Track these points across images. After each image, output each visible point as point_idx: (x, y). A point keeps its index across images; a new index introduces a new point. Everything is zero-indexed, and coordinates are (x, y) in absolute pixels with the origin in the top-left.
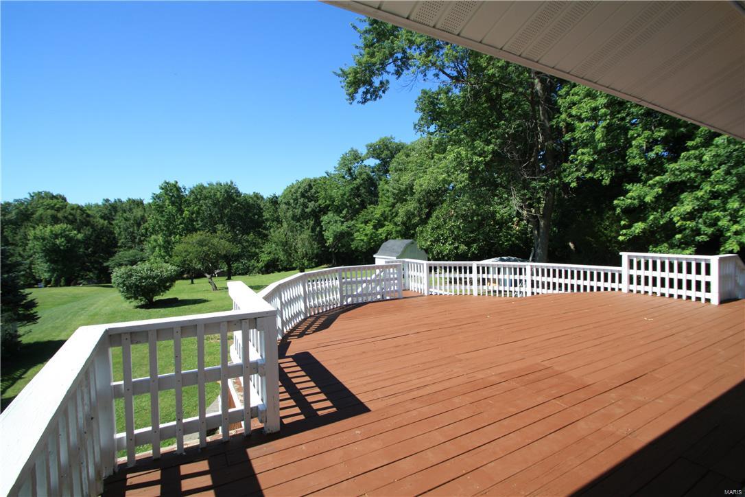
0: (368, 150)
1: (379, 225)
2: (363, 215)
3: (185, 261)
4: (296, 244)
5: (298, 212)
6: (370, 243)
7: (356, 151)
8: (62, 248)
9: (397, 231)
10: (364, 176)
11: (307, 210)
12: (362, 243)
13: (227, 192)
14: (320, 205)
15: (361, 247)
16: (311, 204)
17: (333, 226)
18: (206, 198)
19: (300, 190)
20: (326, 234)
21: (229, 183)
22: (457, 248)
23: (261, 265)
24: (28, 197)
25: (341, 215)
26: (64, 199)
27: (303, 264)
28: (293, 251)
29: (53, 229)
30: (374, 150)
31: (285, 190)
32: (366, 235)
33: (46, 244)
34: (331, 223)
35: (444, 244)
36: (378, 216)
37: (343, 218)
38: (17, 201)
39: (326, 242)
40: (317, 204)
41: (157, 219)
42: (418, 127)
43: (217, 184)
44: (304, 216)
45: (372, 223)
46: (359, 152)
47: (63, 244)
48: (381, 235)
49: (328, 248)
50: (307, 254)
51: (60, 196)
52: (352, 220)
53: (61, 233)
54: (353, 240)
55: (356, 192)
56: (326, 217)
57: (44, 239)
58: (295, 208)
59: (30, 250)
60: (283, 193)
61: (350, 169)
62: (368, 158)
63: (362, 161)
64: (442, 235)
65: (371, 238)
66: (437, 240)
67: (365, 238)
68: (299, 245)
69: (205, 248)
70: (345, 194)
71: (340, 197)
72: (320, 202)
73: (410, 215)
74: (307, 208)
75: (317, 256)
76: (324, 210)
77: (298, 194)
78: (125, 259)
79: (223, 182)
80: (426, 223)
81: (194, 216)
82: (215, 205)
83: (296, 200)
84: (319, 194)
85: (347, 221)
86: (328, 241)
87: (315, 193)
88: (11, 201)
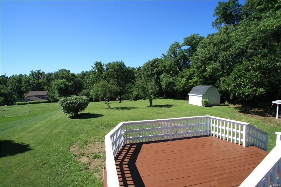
0: (185, 41)
1: (189, 78)
2: (180, 74)
3: (97, 94)
4: (148, 87)
5: (149, 73)
6: (184, 87)
7: (178, 43)
8: (63, 88)
9: (200, 81)
10: (182, 54)
11: (153, 72)
12: (180, 88)
13: (120, 65)
14: (159, 70)
15: (179, 89)
16: (155, 70)
17: (165, 79)
18: (111, 68)
19: (151, 63)
20: (162, 83)
21: (121, 62)
22: (256, 91)
23: (134, 96)
24: (58, 71)
25: (169, 74)
26: (69, 71)
27: (151, 98)
28: (146, 91)
29: (61, 81)
30: (187, 41)
31: (144, 65)
32: (182, 83)
33: (58, 87)
34: (165, 78)
35: (244, 88)
36: (189, 74)
37: (170, 75)
38: (55, 72)
39: (162, 87)
40: (158, 69)
41: (93, 77)
42: (215, 24)
43: (116, 62)
44: (152, 75)
45: (185, 77)
46: (179, 43)
47: (64, 87)
48: (190, 84)
49: (163, 89)
50: (153, 92)
51: (68, 70)
52: (175, 76)
53: (63, 83)
54: (175, 86)
55: (177, 63)
56: (162, 75)
57: (57, 85)
58: (148, 71)
59: (53, 88)
60: (143, 66)
61: (174, 52)
62: (184, 46)
63: (181, 48)
64: (243, 82)
65: (185, 85)
66: (239, 85)
67: (182, 85)
68: (149, 88)
69: (105, 89)
70: (172, 64)
71: (169, 65)
72: (159, 68)
73: (215, 71)
74: (153, 71)
75: (158, 93)
76: (161, 72)
77: (150, 65)
78: (85, 93)
79: (118, 61)
80: (228, 75)
81: (107, 75)
82: (115, 71)
83: (148, 68)
84: (159, 65)
85: (172, 77)
86: (163, 86)
87: (157, 64)
88: (53, 72)
